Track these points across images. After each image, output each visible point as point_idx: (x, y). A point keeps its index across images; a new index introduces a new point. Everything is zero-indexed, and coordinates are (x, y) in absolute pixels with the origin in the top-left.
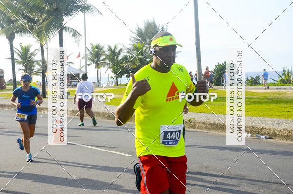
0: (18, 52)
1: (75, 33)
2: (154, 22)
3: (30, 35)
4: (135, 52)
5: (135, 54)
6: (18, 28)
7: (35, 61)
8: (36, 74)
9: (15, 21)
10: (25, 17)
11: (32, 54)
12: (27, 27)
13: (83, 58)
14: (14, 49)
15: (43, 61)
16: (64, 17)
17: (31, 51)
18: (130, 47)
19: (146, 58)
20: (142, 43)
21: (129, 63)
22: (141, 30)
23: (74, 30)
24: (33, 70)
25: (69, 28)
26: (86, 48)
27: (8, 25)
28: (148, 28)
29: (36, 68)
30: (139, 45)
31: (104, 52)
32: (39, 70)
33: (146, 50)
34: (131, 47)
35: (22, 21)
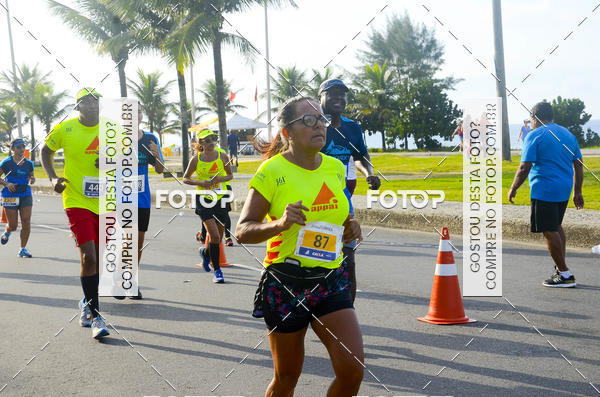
0: (136, 88)
1: (246, 46)
2: (407, 18)
3: (159, 51)
4: (369, 82)
5: (368, 85)
6: (133, 37)
7: (167, 105)
8: (171, 131)
9: (129, 24)
10: (149, 16)
11: (162, 90)
12: (152, 36)
13: (263, 96)
14: (127, 82)
15: (184, 105)
16: (224, 14)
17: (161, 84)
18: (357, 72)
19: (391, 94)
20: (381, 63)
21: (356, 106)
22: (380, 36)
23: (243, 39)
24: (165, 122)
25: (233, 36)
26: (269, 76)
27: (116, 33)
28: (396, 32)
29: (171, 118)
30: (376, 68)
31: (305, 84)
32: (176, 123)
33: (390, 78)
34: (361, 71)
35: (142, 25)
